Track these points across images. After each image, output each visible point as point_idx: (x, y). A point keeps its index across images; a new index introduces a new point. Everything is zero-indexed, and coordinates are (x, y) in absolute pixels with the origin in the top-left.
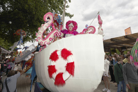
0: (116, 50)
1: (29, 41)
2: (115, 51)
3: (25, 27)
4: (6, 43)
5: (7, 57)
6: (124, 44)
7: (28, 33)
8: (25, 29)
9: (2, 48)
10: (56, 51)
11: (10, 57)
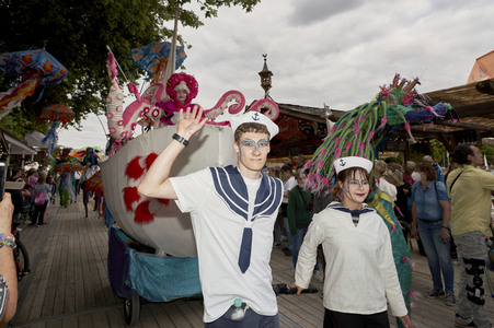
0: (433, 142)
1: (96, 112)
2: (424, 148)
3: (74, 59)
4: (17, 120)
5: (27, 168)
6: (469, 121)
7: (89, 80)
8: (76, 67)
9: (7, 138)
10: (138, 158)
11: (36, 166)
